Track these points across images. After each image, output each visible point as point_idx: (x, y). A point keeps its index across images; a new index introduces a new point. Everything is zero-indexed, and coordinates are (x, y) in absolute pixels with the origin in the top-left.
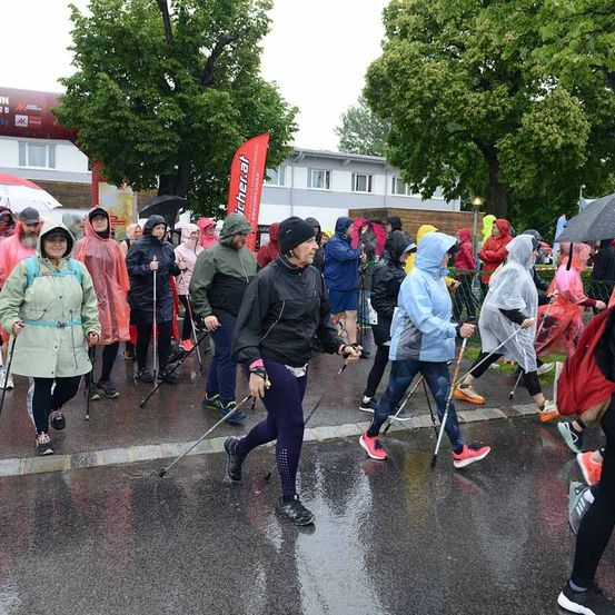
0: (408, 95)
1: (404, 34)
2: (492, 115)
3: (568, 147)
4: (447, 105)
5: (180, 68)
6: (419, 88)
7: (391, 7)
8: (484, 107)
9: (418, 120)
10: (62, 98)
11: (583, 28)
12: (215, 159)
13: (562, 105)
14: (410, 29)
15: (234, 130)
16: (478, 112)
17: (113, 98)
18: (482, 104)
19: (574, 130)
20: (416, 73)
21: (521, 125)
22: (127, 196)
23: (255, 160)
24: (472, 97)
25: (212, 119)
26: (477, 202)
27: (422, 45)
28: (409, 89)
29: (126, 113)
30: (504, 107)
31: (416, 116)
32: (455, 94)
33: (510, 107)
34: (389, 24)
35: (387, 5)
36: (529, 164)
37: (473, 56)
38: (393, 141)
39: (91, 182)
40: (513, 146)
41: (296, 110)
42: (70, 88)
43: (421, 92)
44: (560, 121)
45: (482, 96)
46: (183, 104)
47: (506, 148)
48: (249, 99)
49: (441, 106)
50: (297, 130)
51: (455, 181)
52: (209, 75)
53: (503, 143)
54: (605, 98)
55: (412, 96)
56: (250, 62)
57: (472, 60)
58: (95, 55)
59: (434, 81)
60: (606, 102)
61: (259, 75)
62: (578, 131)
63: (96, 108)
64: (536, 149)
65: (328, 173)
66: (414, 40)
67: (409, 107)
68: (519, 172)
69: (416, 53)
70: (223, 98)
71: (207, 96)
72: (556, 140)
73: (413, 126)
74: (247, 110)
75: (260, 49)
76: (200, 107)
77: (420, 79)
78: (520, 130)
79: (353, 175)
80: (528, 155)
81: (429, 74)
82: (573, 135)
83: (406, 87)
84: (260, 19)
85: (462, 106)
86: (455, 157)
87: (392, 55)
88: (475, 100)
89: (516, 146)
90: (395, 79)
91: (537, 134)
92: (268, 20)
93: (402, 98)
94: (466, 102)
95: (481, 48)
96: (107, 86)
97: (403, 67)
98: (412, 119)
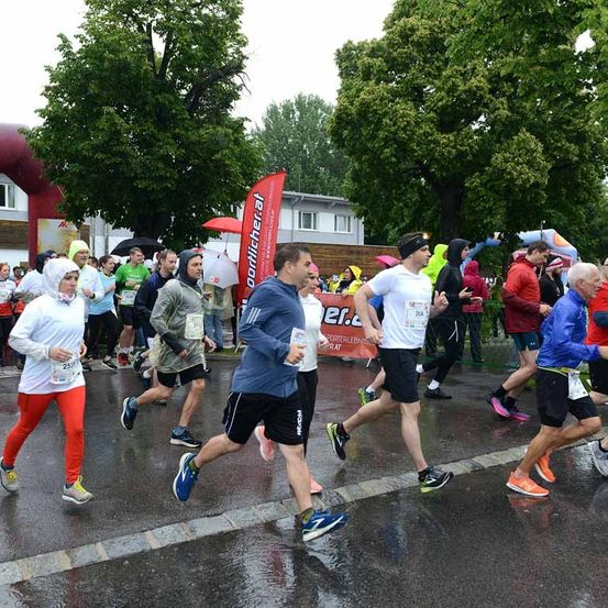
0: (381, 134)
2: (461, 155)
3: (536, 185)
4: (418, 144)
6: (393, 129)
7: (346, 48)
8: (453, 148)
13: (528, 147)
14: (374, 71)
16: (449, 152)
18: (452, 144)
19: (539, 169)
20: (386, 114)
21: (490, 165)
24: (443, 138)
28: (381, 129)
30: (471, 148)
32: (426, 134)
34: (344, 64)
35: (341, 47)
36: (500, 200)
37: (441, 100)
39: (26, 220)
40: (482, 185)
43: (395, 133)
44: (528, 161)
45: (451, 137)
47: (476, 187)
53: (474, 181)
54: (557, 141)
57: (440, 103)
59: (408, 122)
60: (559, 145)
62: (541, 170)
64: (509, 190)
65: (315, 215)
66: (377, 83)
67: (385, 146)
68: (490, 209)
69: (386, 94)
72: (528, 179)
77: (391, 120)
78: (488, 169)
80: (497, 192)
81: (403, 116)
85: (432, 146)
88: (445, 141)
89: (486, 184)
90: (367, 119)
91: (509, 173)
92: (244, 57)
93: (373, 137)
94: (436, 142)
95: (448, 93)
96: (113, 120)
97: (375, 107)
98: (388, 158)
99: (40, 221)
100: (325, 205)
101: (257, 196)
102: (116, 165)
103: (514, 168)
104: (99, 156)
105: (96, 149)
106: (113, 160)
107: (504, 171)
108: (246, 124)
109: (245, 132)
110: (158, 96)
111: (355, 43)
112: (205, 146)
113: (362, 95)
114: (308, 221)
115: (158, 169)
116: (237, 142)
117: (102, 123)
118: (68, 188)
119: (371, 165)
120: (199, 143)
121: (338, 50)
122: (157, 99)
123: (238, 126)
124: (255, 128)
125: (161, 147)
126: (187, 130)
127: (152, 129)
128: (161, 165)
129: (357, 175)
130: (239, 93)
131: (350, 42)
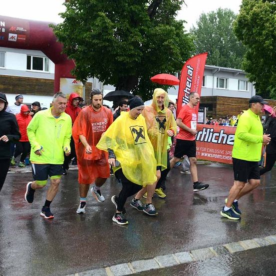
0: (264, 32)
6: (271, 29)
9: (271, 47)
17: (106, 27)
20: (268, 20)
22: (78, 87)
23: (197, 68)
25: (166, 43)
28: (264, 29)
31: (271, 45)
38: (249, 57)
55: (267, 33)
67: (266, 39)
69: (268, 8)
77: (270, 24)
83: (263, 27)
90: (256, 23)
93: (260, 34)
96: (104, 20)
97: (261, 16)
98: (268, 46)
99: (61, 79)
100: (233, 74)
101: (189, 67)
102: (105, 47)
104: (95, 41)
105: (93, 37)
106: (103, 44)
108: (184, 24)
109: (184, 29)
110: (132, 7)
112: (159, 37)
113: (254, 9)
114: (222, 83)
115: (130, 50)
116: (178, 35)
117: (98, 22)
118: (78, 60)
119: (257, 50)
120: (155, 35)
122: (131, 8)
123: (179, 26)
124: (192, 28)
125: (132, 37)
126: (149, 27)
127: (128, 26)
128: (132, 48)
129: (249, 56)
130: (181, 6)
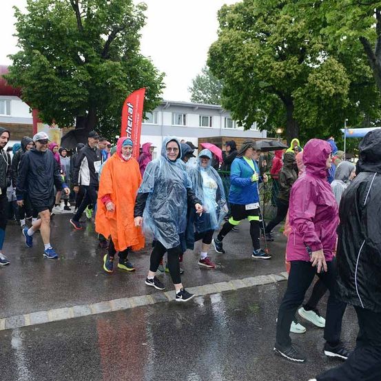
0: (235, 64)
1: (231, 26)
2: (288, 76)
3: (338, 95)
4: (260, 69)
5: (87, 47)
6: (241, 59)
7: (222, 9)
8: (283, 71)
9: (241, 79)
10: (10, 68)
11: (354, 13)
12: (112, 106)
13: (333, 69)
14: (235, 22)
15: (124, 87)
16: (280, 74)
17: (43, 66)
18: (282, 69)
19: (341, 84)
20: (240, 50)
21: (307, 82)
22: (55, 131)
23: (137, 105)
24: (276, 65)
25: (109, 80)
26: (279, 131)
27: (242, 32)
28: (235, 60)
29: (53, 77)
30: (296, 71)
31: (240, 77)
32: (265, 63)
33: (300, 70)
34: (222, 20)
35: (220, 9)
36: (313, 106)
37: (276, 39)
38: (226, 93)
39: (32, 123)
40: (303, 96)
41: (164, 74)
42: (15, 61)
43: (243, 62)
44: (332, 78)
45: (282, 64)
46: (90, 70)
47: (298, 97)
48: (133, 67)
49: (256, 70)
50: (164, 87)
51: (264, 118)
52: (107, 52)
53: (296, 94)
55: (238, 64)
56: (133, 44)
57: (275, 41)
58: (32, 39)
59: (251, 54)
60: (359, 67)
61: (140, 52)
62: (343, 84)
63: (32, 73)
64: (318, 96)
65: (184, 116)
66: (237, 29)
67: (236, 71)
68: (307, 112)
69: (240, 37)
70: (116, 66)
71: (106, 65)
72: (330, 90)
73: (238, 83)
74: (133, 74)
75: (140, 36)
76: (101, 72)
78: (306, 85)
79: (200, 117)
80: (312, 101)
81: (248, 50)
82: (340, 87)
83: (234, 59)
84: (140, 17)
85: (269, 70)
86: (264, 103)
87: (224, 39)
88: (277, 66)
89: (305, 95)
91: (318, 87)
92: (144, 17)
93: (231, 66)
94: (272, 68)
95: (280, 34)
96: (39, 58)
97: (231, 46)
98: (238, 78)
101: (129, 104)
102: (47, 87)
103: (321, 84)
104: (33, 82)
105: (32, 77)
106: (42, 84)
107: (315, 85)
111: (228, 5)
114: (230, 123)
115: (74, 89)
121: (219, 11)
131: (225, 5)
